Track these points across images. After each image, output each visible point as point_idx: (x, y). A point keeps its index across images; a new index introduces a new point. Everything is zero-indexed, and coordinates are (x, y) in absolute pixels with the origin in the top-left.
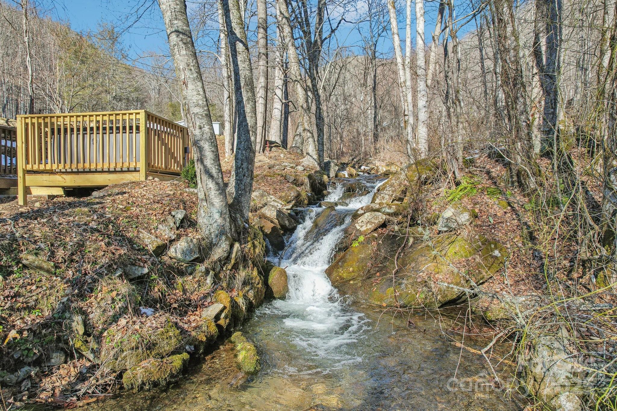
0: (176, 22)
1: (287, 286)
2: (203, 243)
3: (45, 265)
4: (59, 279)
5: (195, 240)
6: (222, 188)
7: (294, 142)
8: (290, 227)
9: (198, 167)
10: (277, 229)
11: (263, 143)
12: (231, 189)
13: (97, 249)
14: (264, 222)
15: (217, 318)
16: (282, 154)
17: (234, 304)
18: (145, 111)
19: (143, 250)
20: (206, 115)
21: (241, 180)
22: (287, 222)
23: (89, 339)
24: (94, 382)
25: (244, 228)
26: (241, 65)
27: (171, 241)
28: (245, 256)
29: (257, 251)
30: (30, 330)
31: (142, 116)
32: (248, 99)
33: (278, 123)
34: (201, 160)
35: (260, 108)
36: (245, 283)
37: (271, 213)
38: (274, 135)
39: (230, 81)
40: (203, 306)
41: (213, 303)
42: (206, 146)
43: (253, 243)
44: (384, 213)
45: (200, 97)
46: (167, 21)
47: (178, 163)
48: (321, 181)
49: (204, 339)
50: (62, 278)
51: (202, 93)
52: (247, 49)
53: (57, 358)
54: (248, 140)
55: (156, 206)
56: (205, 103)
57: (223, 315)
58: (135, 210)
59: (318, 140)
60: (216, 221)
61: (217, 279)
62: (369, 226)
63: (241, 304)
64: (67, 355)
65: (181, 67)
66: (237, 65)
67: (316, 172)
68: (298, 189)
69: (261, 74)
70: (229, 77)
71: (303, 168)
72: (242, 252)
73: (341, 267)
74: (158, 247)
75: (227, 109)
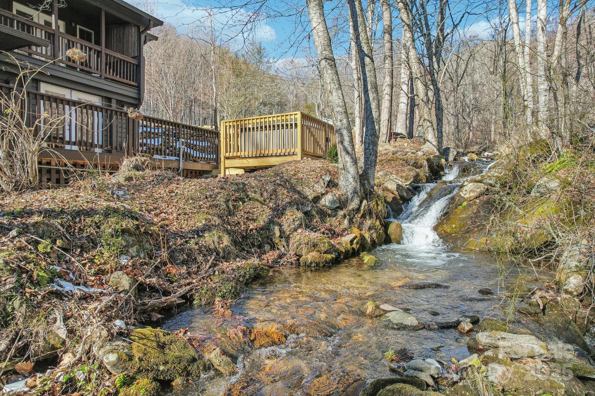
0: (324, 52)
1: (401, 235)
2: (342, 198)
3: (259, 199)
4: (266, 207)
5: (337, 195)
6: (355, 161)
7: (417, 133)
8: (408, 198)
9: (339, 147)
10: (397, 198)
11: (388, 134)
12: (361, 163)
13: (283, 194)
14: (386, 193)
15: (352, 242)
16: (406, 144)
17: (363, 238)
18: (301, 112)
19: (306, 198)
20: (344, 112)
21: (368, 158)
22: (405, 194)
23: (282, 240)
24: (286, 260)
25: (370, 191)
26: (368, 74)
27: (323, 195)
28: (370, 210)
29: (379, 208)
30: (256, 229)
31: (299, 116)
32: (374, 99)
33: (404, 116)
34: (342, 142)
35: (385, 104)
36: (370, 229)
37: (392, 186)
38: (400, 128)
39: (360, 82)
40: (342, 235)
41: (348, 234)
42: (345, 132)
43: (377, 202)
44: (485, 184)
45: (341, 100)
46: (319, 52)
47: (322, 149)
48: (439, 164)
49: (344, 251)
50: (268, 207)
51: (341, 98)
52: (373, 61)
53: (267, 247)
54: (374, 128)
55: (312, 173)
56: (343, 104)
57: (355, 241)
58: (300, 175)
59: (437, 129)
60: (351, 184)
61: (351, 221)
62: (472, 194)
63: (367, 238)
64: (271, 246)
65: (328, 82)
66: (366, 74)
67: (435, 156)
68: (417, 170)
69: (387, 73)
70: (359, 79)
71: (422, 154)
72: (369, 207)
73: (445, 223)
74: (315, 197)
75: (357, 107)
